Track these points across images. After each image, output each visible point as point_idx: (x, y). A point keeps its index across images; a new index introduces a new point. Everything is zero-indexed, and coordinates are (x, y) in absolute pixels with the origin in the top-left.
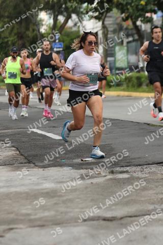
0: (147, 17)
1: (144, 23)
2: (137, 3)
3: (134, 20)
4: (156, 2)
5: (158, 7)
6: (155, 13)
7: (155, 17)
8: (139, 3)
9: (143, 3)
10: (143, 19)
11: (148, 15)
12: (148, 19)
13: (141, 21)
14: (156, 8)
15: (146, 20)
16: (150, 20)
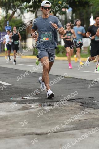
0: (63, 11)
1: (61, 15)
2: (56, 3)
3: (55, 13)
4: (68, 2)
5: (69, 5)
6: (68, 8)
7: (67, 11)
8: (58, 2)
9: (60, 2)
10: (60, 12)
11: (63, 10)
12: (63, 12)
13: (59, 13)
14: (68, 6)
15: (62, 13)
16: (64, 13)
